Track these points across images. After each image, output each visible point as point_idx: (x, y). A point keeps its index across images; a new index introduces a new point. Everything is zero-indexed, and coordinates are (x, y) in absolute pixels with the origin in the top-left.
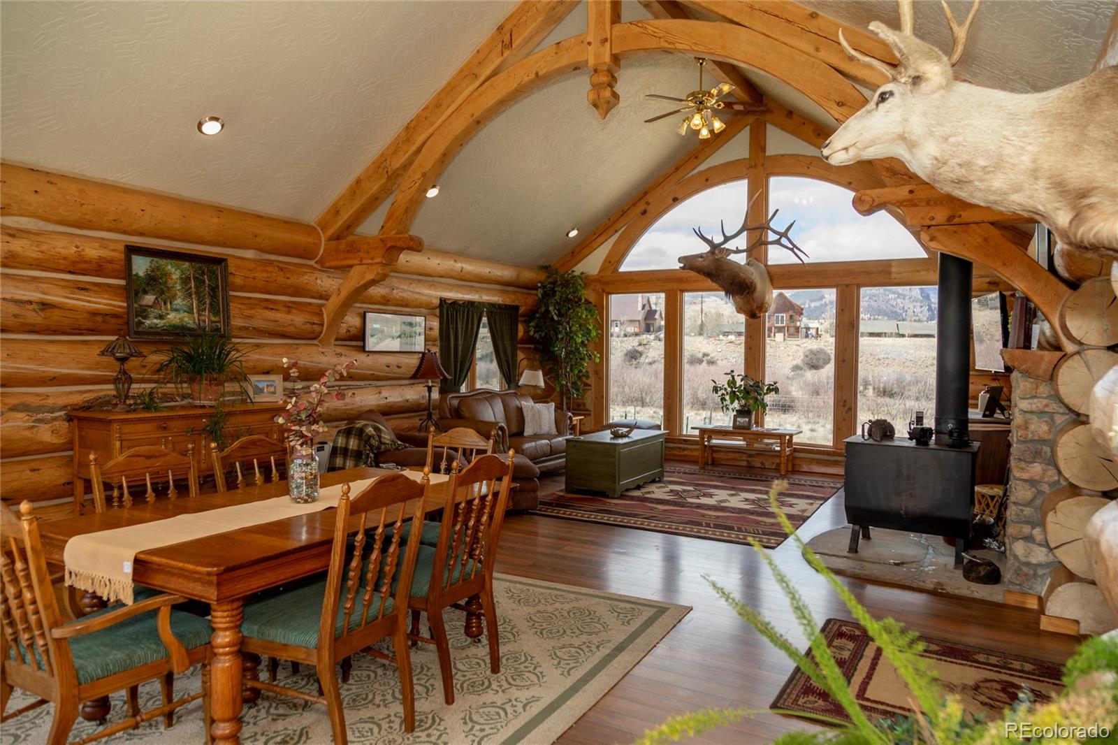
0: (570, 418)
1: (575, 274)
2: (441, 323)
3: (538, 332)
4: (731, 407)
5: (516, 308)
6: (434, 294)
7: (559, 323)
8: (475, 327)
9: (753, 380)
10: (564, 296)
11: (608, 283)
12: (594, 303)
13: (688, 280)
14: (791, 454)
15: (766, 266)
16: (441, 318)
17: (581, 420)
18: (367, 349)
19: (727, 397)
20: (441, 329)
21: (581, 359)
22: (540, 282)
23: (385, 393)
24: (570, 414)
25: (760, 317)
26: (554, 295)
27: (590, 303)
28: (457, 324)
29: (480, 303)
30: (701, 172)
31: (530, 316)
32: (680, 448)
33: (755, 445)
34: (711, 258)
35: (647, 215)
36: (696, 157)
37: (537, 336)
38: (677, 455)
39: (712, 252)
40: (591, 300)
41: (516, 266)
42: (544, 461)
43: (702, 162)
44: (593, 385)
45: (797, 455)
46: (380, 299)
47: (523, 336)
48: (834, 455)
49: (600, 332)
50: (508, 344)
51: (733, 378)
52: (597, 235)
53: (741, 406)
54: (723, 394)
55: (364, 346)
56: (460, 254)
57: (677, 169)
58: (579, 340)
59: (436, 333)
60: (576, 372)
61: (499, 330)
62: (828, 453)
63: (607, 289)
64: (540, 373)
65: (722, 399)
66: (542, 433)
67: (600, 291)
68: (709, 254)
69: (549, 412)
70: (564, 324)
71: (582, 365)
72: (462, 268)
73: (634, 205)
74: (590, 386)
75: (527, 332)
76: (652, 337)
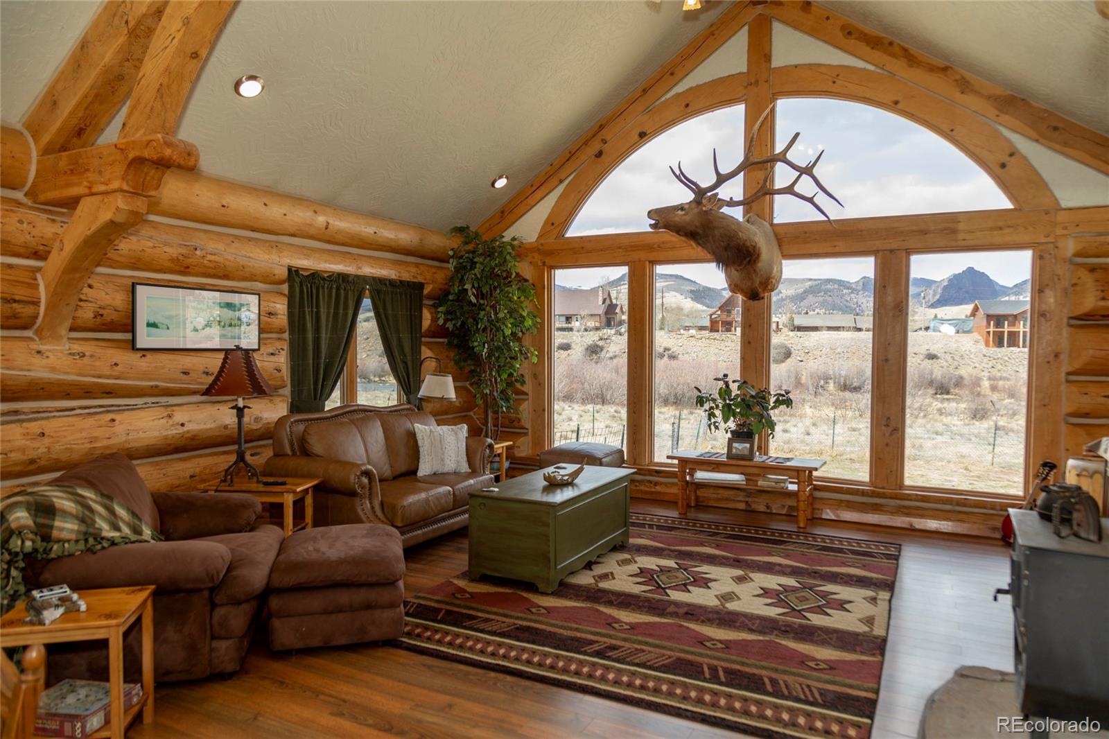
0: (491, 446)
1: (504, 240)
2: (290, 305)
3: (451, 320)
4: (722, 425)
5: (421, 286)
6: (279, 261)
7: (481, 308)
8: (351, 312)
9: (753, 387)
10: (486, 269)
11: (550, 253)
12: (531, 281)
13: (660, 247)
14: (811, 495)
15: (772, 225)
16: (291, 298)
17: (508, 448)
18: (138, 346)
19: (717, 412)
20: (290, 314)
21: (511, 358)
22: (452, 249)
23: (180, 416)
24: (489, 440)
25: (763, 298)
26: (473, 268)
27: (526, 281)
28: (318, 306)
29: (358, 277)
30: (678, 95)
31: (440, 298)
32: (650, 482)
33: (760, 483)
34: (696, 211)
35: (603, 156)
36: (672, 74)
37: (450, 326)
38: (646, 493)
39: (697, 202)
40: (527, 277)
41: (420, 228)
42: (444, 519)
43: (681, 80)
44: (530, 394)
45: (818, 494)
46: (168, 264)
47: (430, 326)
48: (872, 496)
49: (539, 320)
50: (405, 336)
51: (727, 386)
52: (534, 188)
53: (737, 425)
54: (711, 408)
55: (133, 341)
56: (326, 204)
57: (645, 91)
58: (508, 332)
59: (282, 319)
60: (505, 376)
61: (390, 318)
62: (863, 493)
63: (549, 261)
64: (450, 379)
65: (709, 415)
66: (446, 470)
67: (540, 264)
68: (694, 205)
69: (457, 440)
70: (488, 308)
71: (512, 367)
72: (328, 223)
73: (586, 143)
74: (526, 394)
75: (434, 320)
76: (613, 331)
